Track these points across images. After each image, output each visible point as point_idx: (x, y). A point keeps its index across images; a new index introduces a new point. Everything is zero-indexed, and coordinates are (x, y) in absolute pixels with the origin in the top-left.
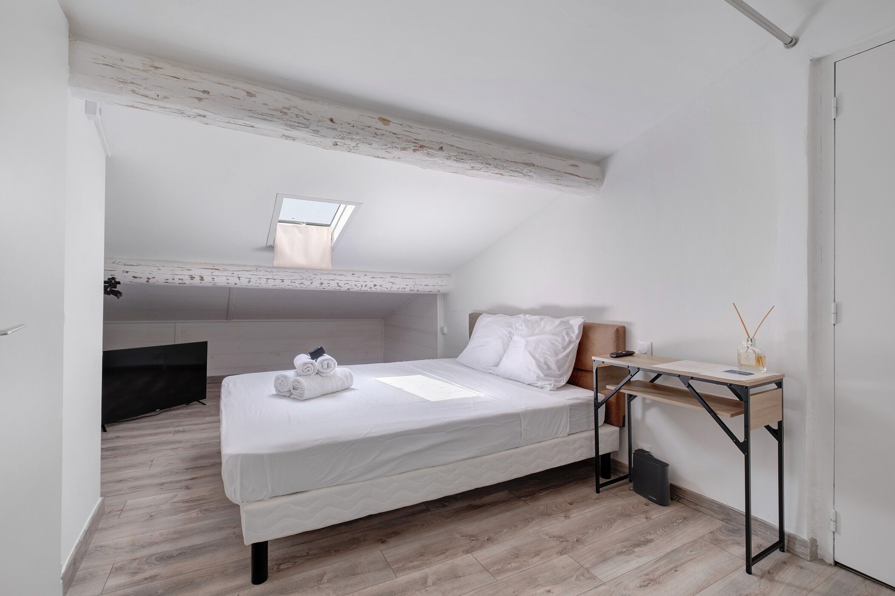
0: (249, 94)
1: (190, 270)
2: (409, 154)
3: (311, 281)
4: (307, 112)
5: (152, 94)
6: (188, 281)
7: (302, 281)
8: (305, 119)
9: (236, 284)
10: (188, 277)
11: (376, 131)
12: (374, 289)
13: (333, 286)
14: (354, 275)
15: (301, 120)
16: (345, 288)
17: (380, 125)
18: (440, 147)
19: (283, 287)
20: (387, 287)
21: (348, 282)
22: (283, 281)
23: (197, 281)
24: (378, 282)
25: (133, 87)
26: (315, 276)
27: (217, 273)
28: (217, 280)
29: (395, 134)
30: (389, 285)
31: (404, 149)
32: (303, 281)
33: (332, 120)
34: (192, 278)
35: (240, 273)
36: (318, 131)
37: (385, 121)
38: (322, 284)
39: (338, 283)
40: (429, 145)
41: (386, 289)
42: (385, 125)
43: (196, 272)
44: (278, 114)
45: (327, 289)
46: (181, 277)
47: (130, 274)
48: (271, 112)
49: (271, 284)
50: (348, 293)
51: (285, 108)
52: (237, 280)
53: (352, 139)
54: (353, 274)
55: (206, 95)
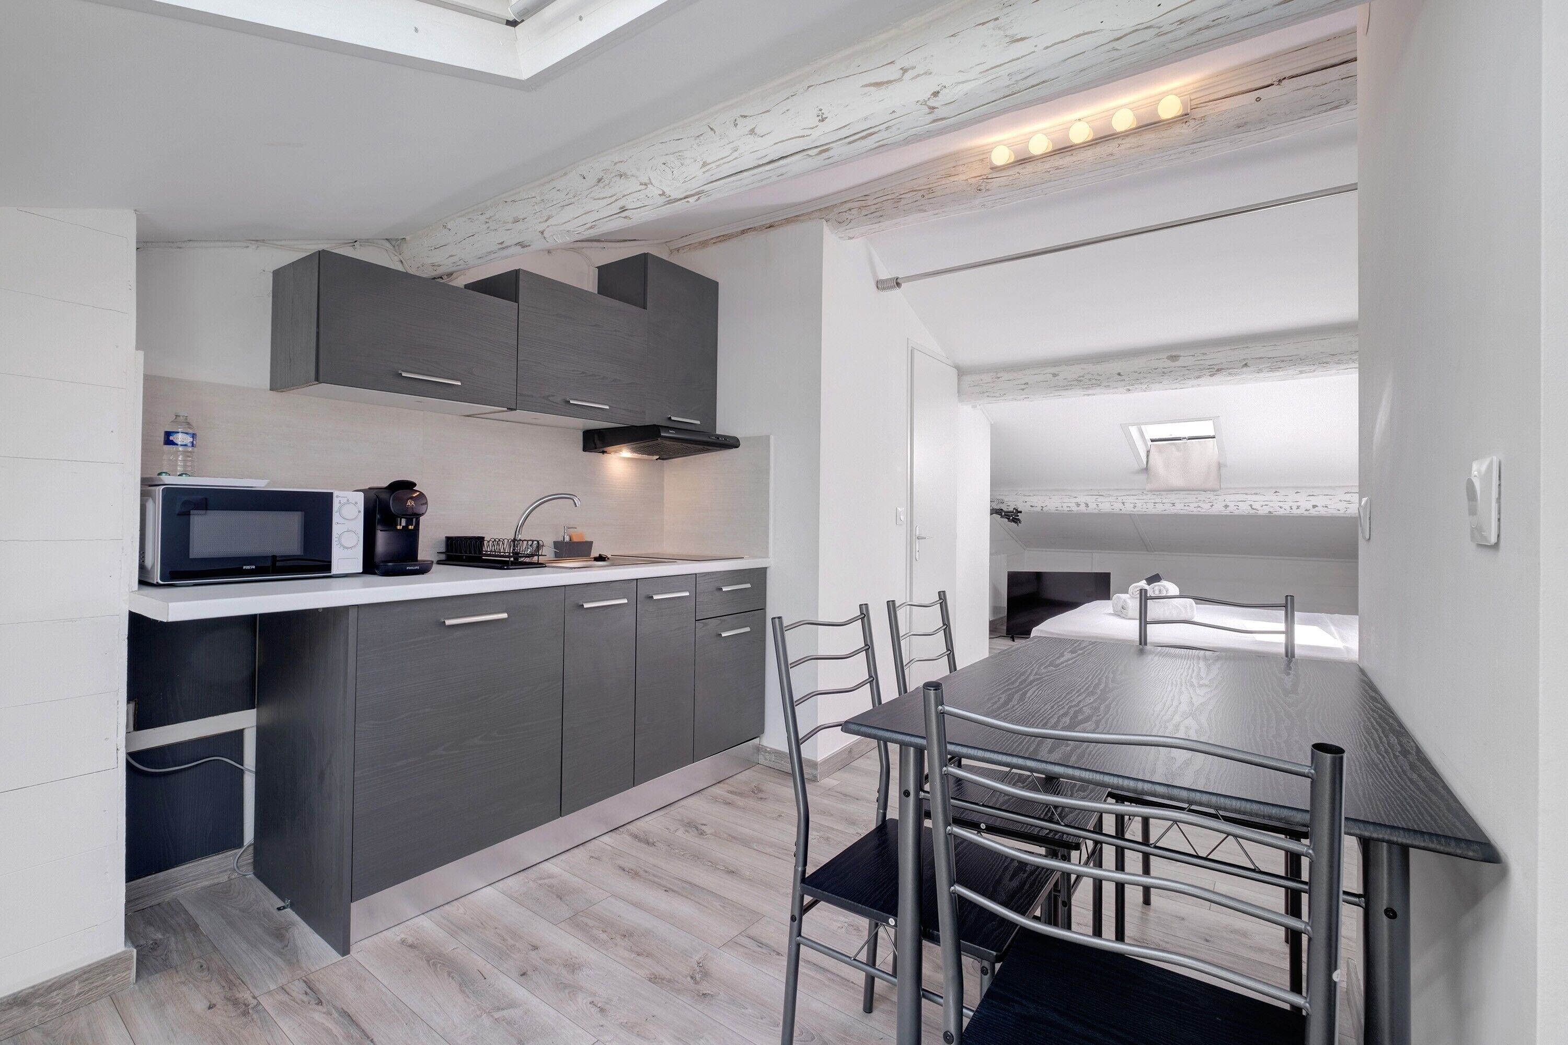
0: (1055, 375)
1: (1076, 497)
2: (1206, 380)
3: (1211, 504)
4: (1098, 374)
5: (997, 395)
6: (1075, 509)
7: (1198, 503)
8: (1096, 380)
9: (1121, 510)
10: (1074, 505)
11: (1164, 370)
12: (1313, 512)
13: (1244, 509)
14: (1276, 494)
15: (1094, 382)
16: (1264, 511)
17: (1169, 363)
18: (1244, 363)
19: (1175, 511)
20: (1338, 508)
21: (1267, 503)
22: (1173, 504)
23: (1082, 508)
24: (1320, 501)
25: (987, 394)
26: (1216, 497)
27: (1100, 499)
28: (1101, 506)
29: (1185, 367)
30: (1342, 506)
31: (1199, 377)
32: (1200, 504)
33: (1119, 374)
34: (1078, 505)
35: (1124, 498)
36: (1109, 386)
37: (1174, 358)
38: (1226, 506)
39: (1251, 506)
40: (1228, 366)
41: (1336, 512)
42: (1174, 361)
43: (1082, 499)
44: (1075, 383)
45: (1237, 512)
46: (1069, 505)
47: (1029, 504)
48: (1069, 383)
49: (1159, 509)
50: (1270, 517)
51: (1080, 377)
52: (1121, 506)
53: (1141, 383)
54: (1276, 492)
55: (1027, 386)
